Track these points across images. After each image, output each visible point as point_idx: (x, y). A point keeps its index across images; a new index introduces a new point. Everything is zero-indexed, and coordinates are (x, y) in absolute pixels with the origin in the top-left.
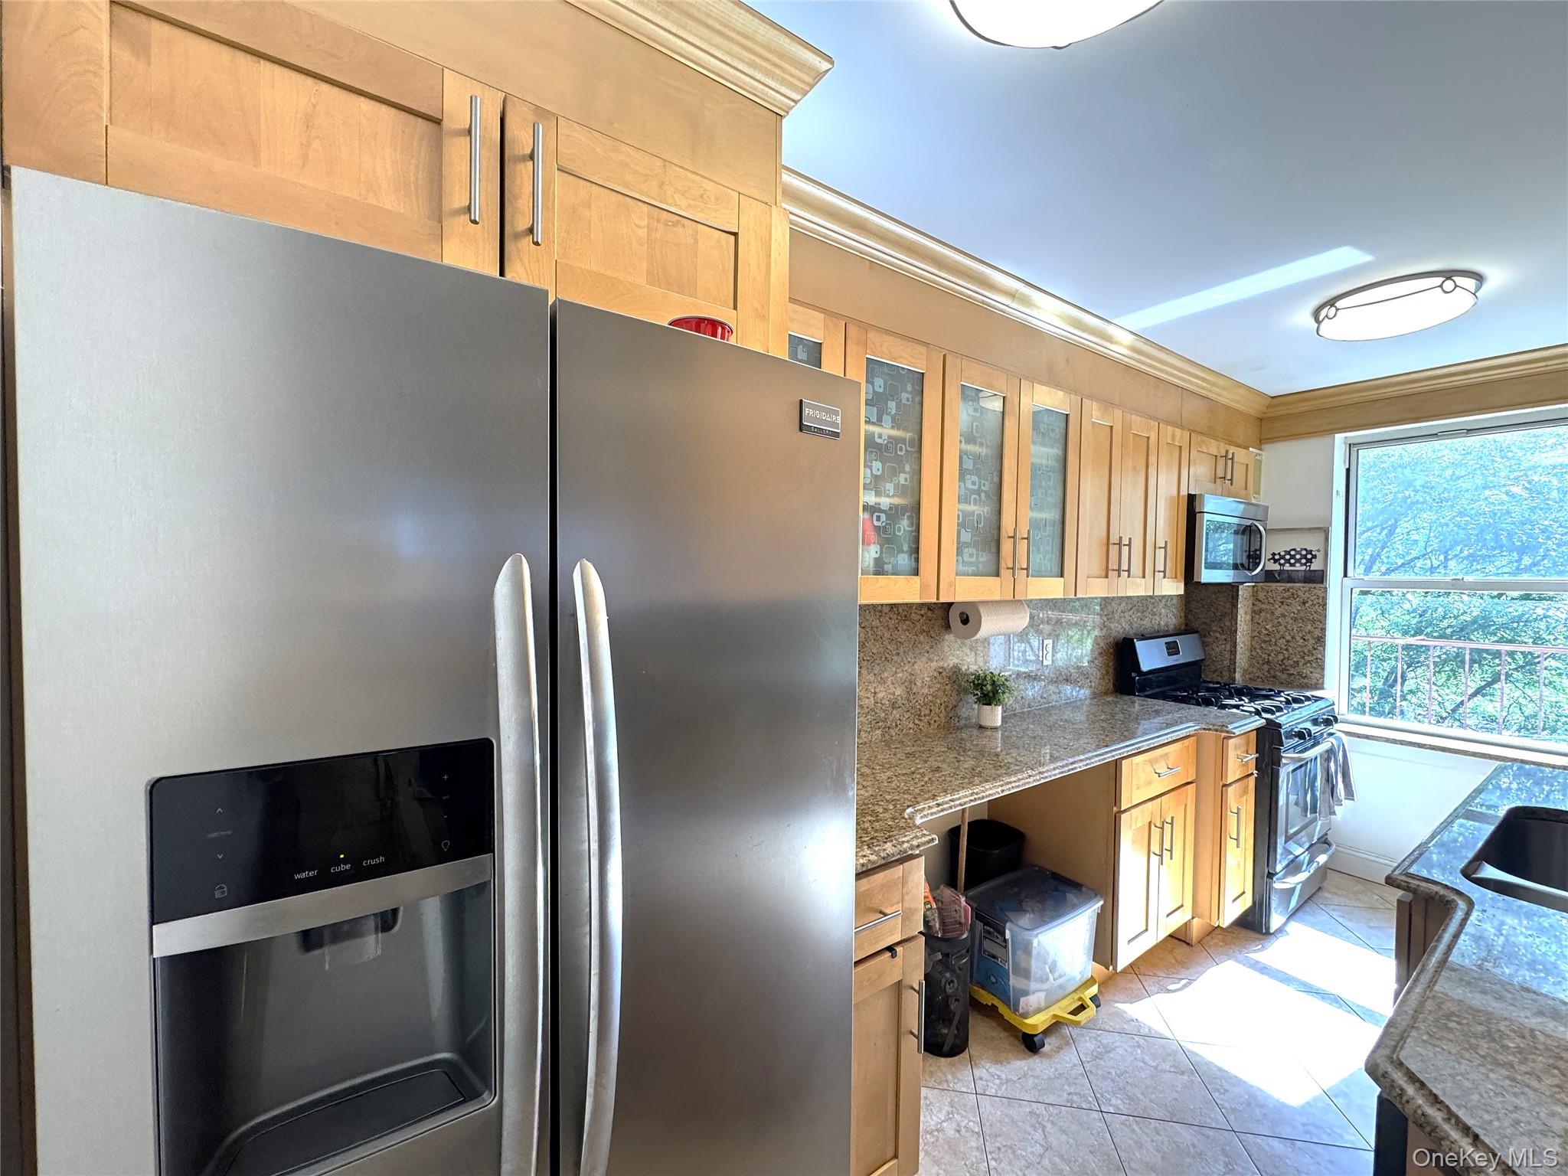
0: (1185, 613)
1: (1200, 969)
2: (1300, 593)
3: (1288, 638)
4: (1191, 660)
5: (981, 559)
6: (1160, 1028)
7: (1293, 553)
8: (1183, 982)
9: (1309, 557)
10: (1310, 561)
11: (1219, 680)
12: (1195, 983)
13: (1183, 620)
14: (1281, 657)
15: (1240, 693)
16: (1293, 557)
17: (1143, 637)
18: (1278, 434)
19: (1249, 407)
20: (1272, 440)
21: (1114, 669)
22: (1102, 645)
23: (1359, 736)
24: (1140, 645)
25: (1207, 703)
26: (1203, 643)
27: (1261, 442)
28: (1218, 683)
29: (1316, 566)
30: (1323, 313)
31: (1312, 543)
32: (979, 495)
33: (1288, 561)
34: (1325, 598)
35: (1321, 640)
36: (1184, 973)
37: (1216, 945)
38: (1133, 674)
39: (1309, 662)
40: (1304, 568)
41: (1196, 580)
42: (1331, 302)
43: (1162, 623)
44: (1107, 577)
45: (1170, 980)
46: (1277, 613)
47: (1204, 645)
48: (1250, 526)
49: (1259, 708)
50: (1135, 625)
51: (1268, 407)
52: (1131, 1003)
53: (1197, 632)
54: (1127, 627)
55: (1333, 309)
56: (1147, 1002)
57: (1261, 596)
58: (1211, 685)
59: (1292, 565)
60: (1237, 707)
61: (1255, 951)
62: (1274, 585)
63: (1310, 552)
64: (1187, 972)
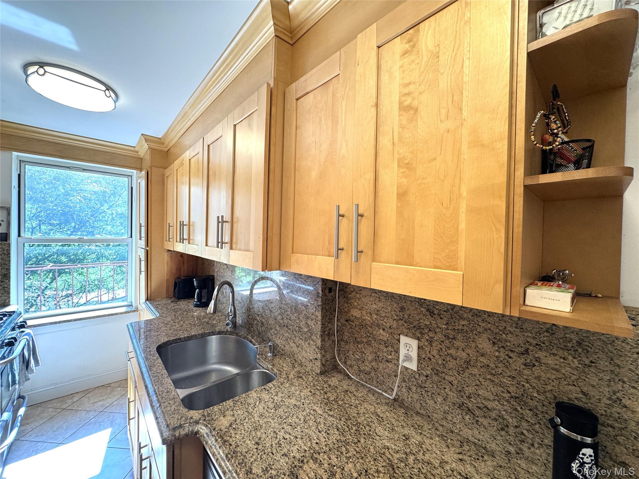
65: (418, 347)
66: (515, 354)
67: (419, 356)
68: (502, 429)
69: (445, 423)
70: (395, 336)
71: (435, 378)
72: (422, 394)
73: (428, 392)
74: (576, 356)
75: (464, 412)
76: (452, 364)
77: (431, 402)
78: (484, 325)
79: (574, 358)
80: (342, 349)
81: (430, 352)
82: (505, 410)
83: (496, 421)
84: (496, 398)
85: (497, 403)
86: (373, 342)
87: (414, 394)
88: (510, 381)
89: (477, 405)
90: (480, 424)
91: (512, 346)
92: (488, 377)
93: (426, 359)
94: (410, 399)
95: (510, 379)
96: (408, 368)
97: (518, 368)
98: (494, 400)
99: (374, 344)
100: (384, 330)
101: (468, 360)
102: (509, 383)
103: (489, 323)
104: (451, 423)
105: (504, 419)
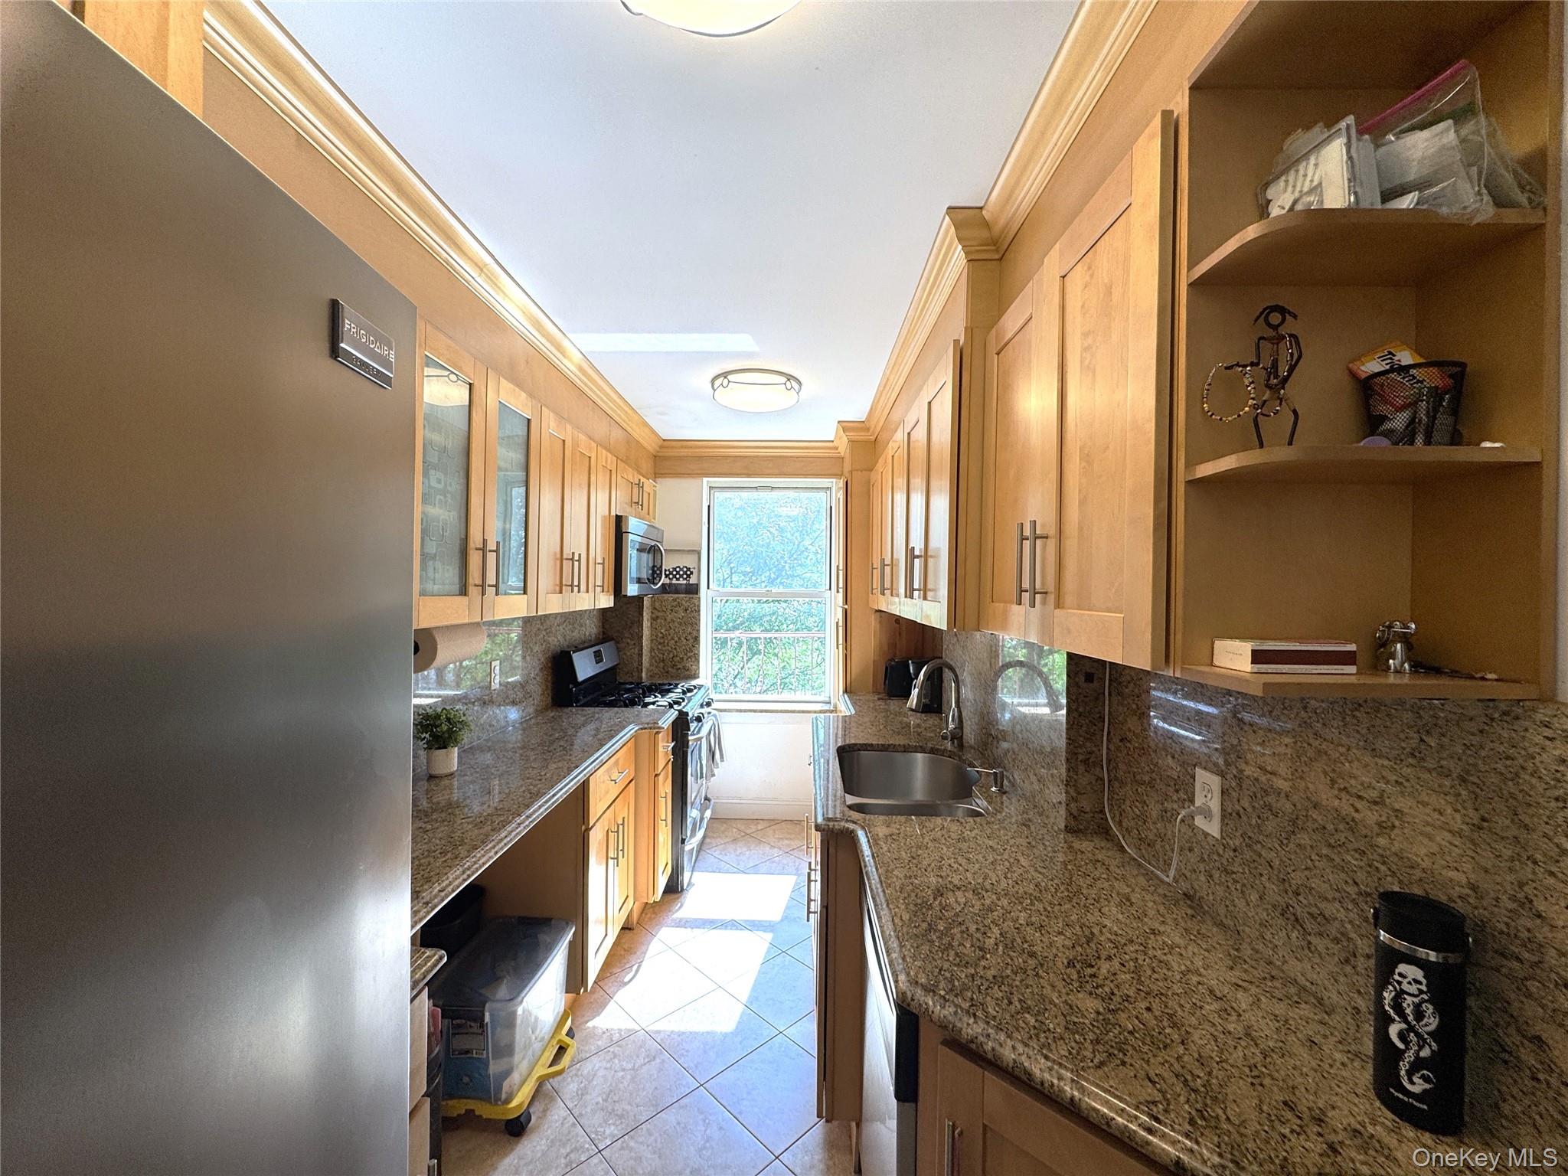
0: (603, 623)
1: (644, 948)
2: (684, 602)
3: (676, 639)
4: (610, 666)
5: (447, 575)
6: (628, 1024)
7: (678, 569)
8: (635, 968)
9: (688, 573)
10: (688, 576)
11: (630, 680)
12: (644, 964)
13: (601, 630)
14: (671, 655)
15: (652, 690)
16: (678, 573)
17: (578, 650)
18: (666, 471)
19: (651, 445)
20: (663, 475)
21: (553, 683)
22: (542, 660)
23: (725, 711)
24: (576, 657)
25: (632, 703)
26: (618, 648)
27: (657, 475)
28: (632, 683)
29: (693, 580)
30: (718, 382)
31: (688, 562)
32: (445, 497)
33: (675, 576)
34: (699, 606)
35: (697, 639)
36: (633, 959)
37: (650, 919)
38: (571, 686)
39: (690, 657)
40: (685, 582)
41: (623, 593)
42: (725, 375)
43: (587, 634)
44: (561, 592)
45: (623, 973)
46: (669, 620)
47: (619, 650)
48: (654, 546)
49: (670, 700)
50: (568, 637)
51: (661, 447)
52: (599, 1015)
53: (613, 639)
54: (562, 640)
55: (726, 380)
56: (611, 1007)
57: (657, 605)
58: (628, 686)
59: (678, 579)
60: (653, 703)
61: (677, 910)
62: (666, 596)
63: (689, 569)
64: (635, 956)
65: (1222, 792)
66: (1363, 803)
67: (1223, 810)
68: (1347, 961)
69: (1260, 947)
70: (1189, 769)
71: (1248, 854)
72: (1228, 887)
73: (1238, 882)
74: (1460, 808)
75: (1289, 922)
76: (1270, 826)
77: (1241, 904)
78: (1317, 743)
79: (1456, 811)
80: (1116, 796)
81: (1239, 801)
82: (1350, 922)
83: (1338, 943)
84: (1337, 895)
85: (1337, 905)
86: (1158, 781)
87: (1217, 887)
88: (1357, 859)
89: (1307, 909)
90: (1313, 949)
91: (1359, 787)
92: (1324, 852)
93: (1234, 814)
94: (1211, 898)
95: (1357, 856)
96: (1208, 834)
97: (1369, 834)
98: (1334, 899)
99: (1160, 785)
100: (1173, 757)
101: (1294, 817)
102: (1355, 863)
103: (1325, 740)
104: (1270, 945)
105: (1349, 939)
